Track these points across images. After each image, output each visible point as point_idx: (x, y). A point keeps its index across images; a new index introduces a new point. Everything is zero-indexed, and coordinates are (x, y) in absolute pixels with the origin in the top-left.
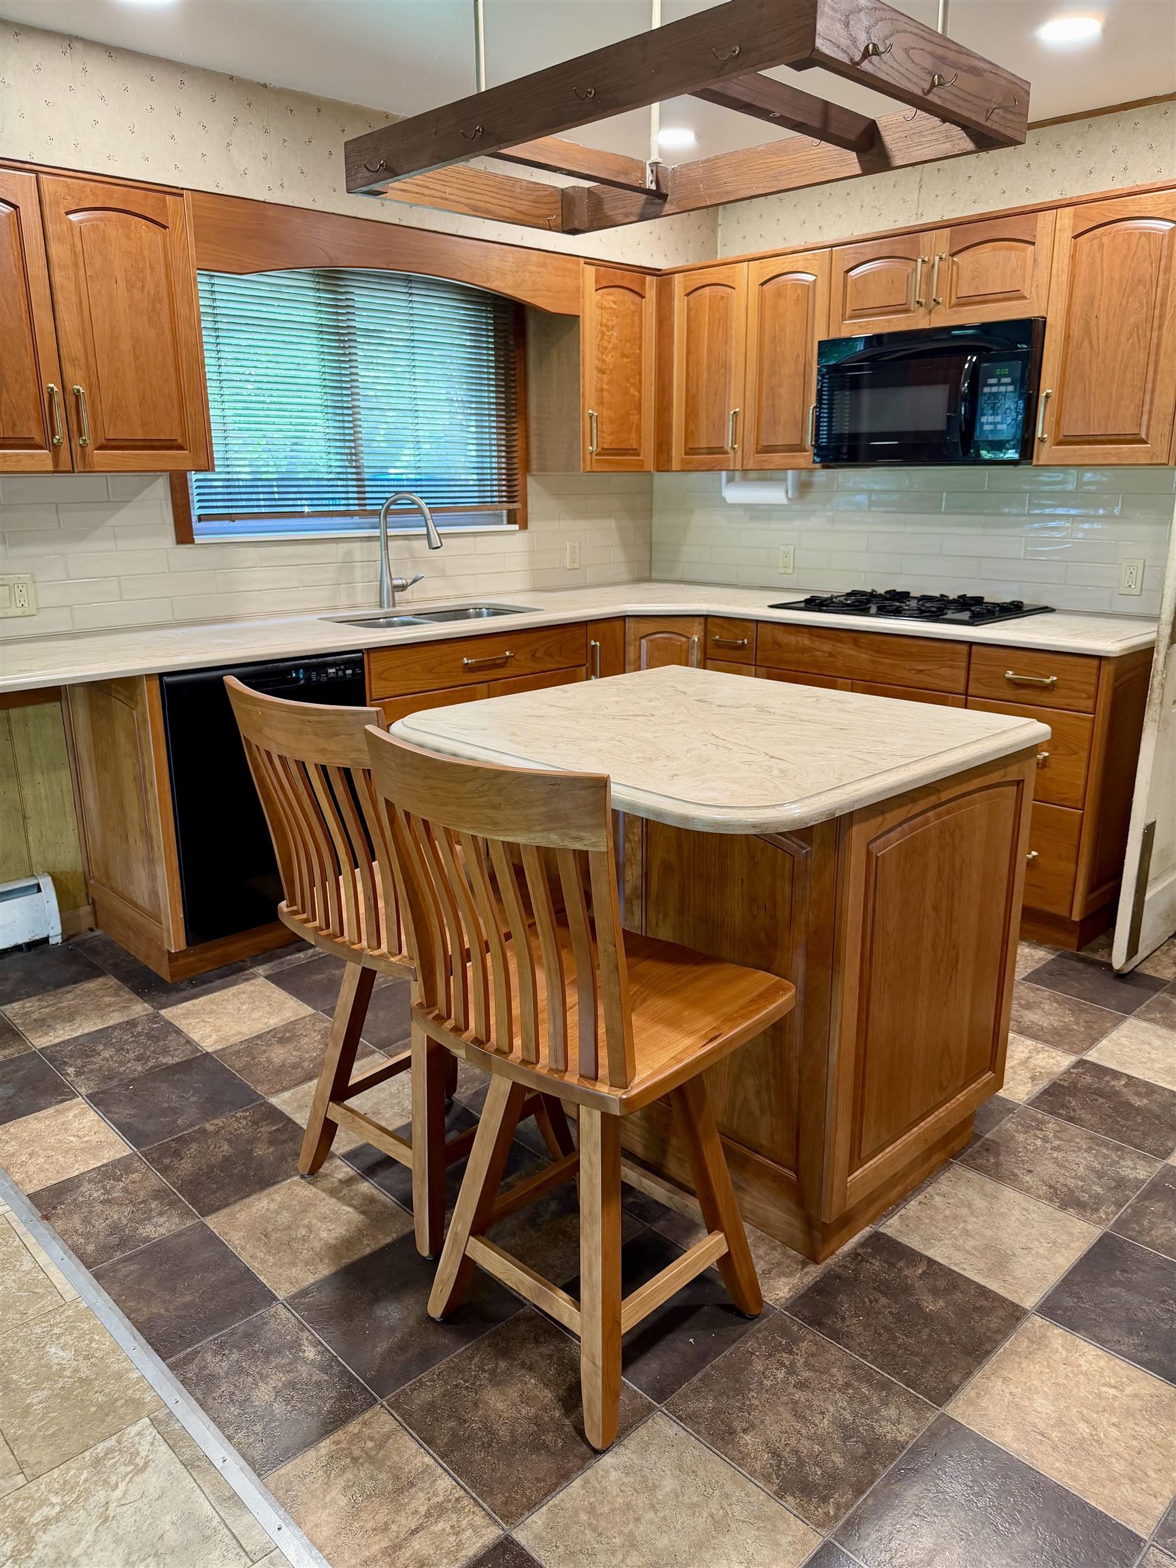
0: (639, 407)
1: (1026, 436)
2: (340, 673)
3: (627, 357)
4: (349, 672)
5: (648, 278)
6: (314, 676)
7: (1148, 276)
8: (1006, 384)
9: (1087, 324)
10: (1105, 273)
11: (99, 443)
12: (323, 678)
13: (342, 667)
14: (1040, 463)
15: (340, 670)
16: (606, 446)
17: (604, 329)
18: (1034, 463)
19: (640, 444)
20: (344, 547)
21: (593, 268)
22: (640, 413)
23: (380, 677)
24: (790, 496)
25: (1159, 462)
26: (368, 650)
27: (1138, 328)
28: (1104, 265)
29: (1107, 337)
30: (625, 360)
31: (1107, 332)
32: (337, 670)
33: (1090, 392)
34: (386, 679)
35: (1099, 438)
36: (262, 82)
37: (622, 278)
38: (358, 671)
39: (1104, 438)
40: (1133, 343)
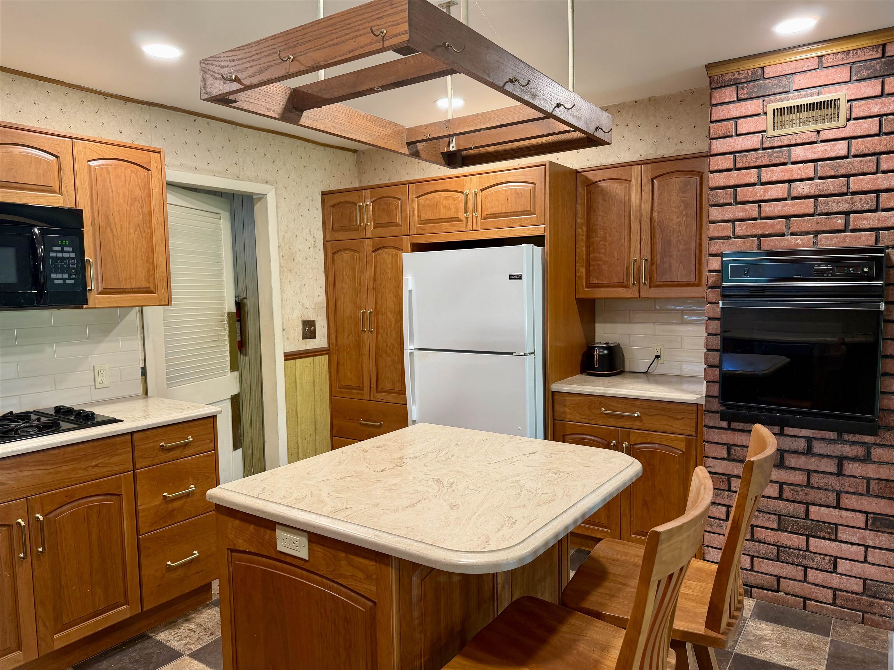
7: (140, 196)
8: (68, 252)
9: (108, 218)
10: (113, 189)
14: (91, 306)
28: (112, 184)
29: (121, 228)
31: (121, 225)
33: (116, 261)
35: (127, 290)
40: (138, 233)
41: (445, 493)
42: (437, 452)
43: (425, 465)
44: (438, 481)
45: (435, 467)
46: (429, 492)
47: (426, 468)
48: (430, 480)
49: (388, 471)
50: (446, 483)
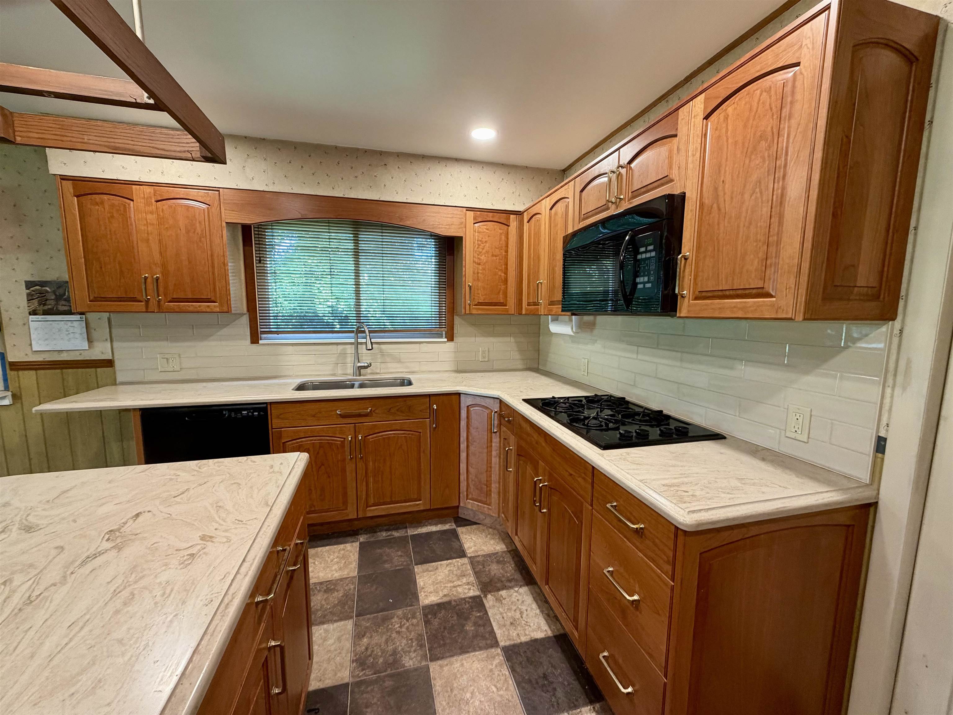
0: (506, 281)
1: (666, 292)
2: (250, 414)
3: (496, 256)
4: (256, 413)
5: (512, 216)
6: (233, 415)
7: (769, 128)
8: (650, 251)
9: (716, 189)
10: (730, 140)
11: (169, 300)
12: (239, 416)
13: (252, 411)
14: (682, 315)
15: (250, 412)
16: (480, 301)
17: (479, 242)
18: (678, 315)
19: (506, 300)
20: (340, 347)
21: (472, 213)
22: (507, 284)
23: (278, 417)
24: (574, 330)
25: (784, 316)
26: (271, 403)
27: (760, 183)
28: (729, 133)
29: (732, 198)
30: (495, 258)
31: (732, 193)
32: (248, 413)
33: (718, 250)
34: (282, 419)
35: (727, 293)
36: (262, 137)
37: (493, 217)
38: (262, 413)
39: (731, 292)
40: (756, 198)
41: (16, 516)
42: (37, 593)
43: (61, 549)
44: (28, 529)
45: (39, 550)
46: (44, 510)
47: (59, 543)
48: (44, 526)
49: (128, 517)
50: (14, 530)
